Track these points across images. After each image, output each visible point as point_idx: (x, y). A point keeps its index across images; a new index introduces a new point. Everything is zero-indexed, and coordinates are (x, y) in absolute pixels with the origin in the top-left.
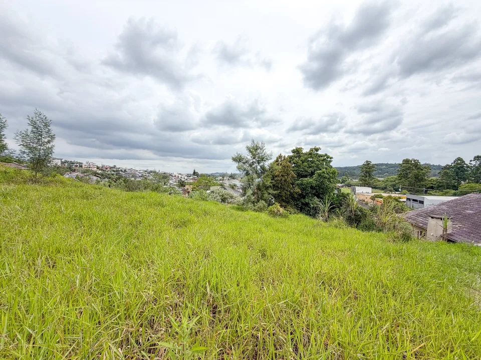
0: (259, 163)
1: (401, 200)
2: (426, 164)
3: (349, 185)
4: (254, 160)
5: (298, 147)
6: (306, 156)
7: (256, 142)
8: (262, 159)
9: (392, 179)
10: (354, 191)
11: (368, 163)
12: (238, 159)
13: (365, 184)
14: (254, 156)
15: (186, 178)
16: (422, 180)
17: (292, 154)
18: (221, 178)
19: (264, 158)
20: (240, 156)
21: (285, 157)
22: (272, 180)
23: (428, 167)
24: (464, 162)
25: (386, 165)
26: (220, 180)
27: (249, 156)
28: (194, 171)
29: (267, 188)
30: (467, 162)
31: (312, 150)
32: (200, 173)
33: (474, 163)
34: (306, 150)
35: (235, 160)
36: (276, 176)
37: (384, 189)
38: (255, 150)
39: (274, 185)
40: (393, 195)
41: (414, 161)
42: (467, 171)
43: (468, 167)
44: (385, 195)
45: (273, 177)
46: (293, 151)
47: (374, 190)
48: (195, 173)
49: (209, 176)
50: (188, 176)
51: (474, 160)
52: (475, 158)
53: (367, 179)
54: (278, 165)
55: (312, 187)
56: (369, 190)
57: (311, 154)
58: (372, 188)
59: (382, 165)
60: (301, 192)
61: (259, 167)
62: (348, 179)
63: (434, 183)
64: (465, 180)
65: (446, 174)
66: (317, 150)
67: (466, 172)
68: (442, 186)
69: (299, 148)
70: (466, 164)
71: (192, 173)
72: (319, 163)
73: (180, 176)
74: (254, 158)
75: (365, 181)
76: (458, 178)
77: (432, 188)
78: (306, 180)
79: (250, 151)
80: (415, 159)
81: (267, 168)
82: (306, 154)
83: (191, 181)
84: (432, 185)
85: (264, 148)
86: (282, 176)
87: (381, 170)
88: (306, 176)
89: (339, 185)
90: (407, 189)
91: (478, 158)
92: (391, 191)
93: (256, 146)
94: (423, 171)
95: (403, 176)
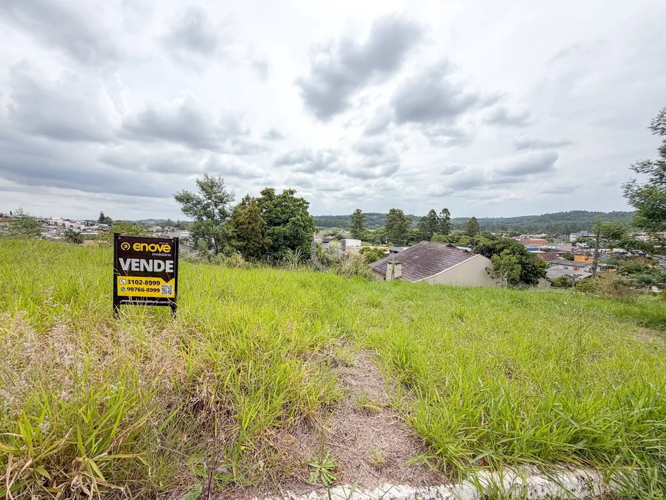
0: (216, 206)
1: (386, 253)
2: (410, 215)
3: (340, 238)
4: (210, 201)
6: (279, 200)
7: (210, 178)
8: (222, 200)
9: (381, 231)
10: (344, 244)
11: (358, 211)
12: (184, 199)
13: (356, 237)
14: (209, 196)
15: (83, 227)
16: (404, 231)
17: (261, 196)
18: (159, 228)
19: (223, 199)
20: (188, 195)
21: (253, 198)
22: (236, 228)
23: (411, 218)
25: (378, 215)
26: (157, 231)
27: (201, 196)
28: (102, 215)
29: (229, 238)
30: (438, 215)
32: (114, 219)
33: (442, 215)
35: (179, 199)
36: (241, 224)
37: (373, 242)
38: (209, 187)
39: (238, 235)
40: (379, 248)
41: (399, 211)
42: (438, 223)
43: (438, 219)
44: (372, 248)
45: (238, 225)
46: (263, 193)
47: (363, 243)
48: (102, 219)
49: (135, 224)
50: (89, 223)
51: (442, 213)
52: (443, 211)
53: (357, 230)
54: (244, 209)
55: (285, 238)
56: (359, 242)
58: (362, 240)
59: (374, 214)
60: (272, 243)
61: (217, 211)
62: (340, 231)
63: (414, 235)
64: (436, 232)
65: (423, 225)
68: (419, 238)
69: (269, 189)
71: (97, 218)
73: (67, 224)
74: (209, 198)
75: (356, 232)
76: (432, 229)
77: (413, 239)
78: (278, 229)
79: (203, 189)
80: (400, 209)
81: (229, 212)
82: (279, 197)
83: (96, 233)
84: (412, 237)
85: (224, 185)
86: (249, 223)
87: (372, 220)
88: (279, 224)
89: (330, 237)
90: (392, 241)
91: (445, 211)
92: (378, 243)
93: (212, 182)
94: (406, 223)
95: (389, 227)
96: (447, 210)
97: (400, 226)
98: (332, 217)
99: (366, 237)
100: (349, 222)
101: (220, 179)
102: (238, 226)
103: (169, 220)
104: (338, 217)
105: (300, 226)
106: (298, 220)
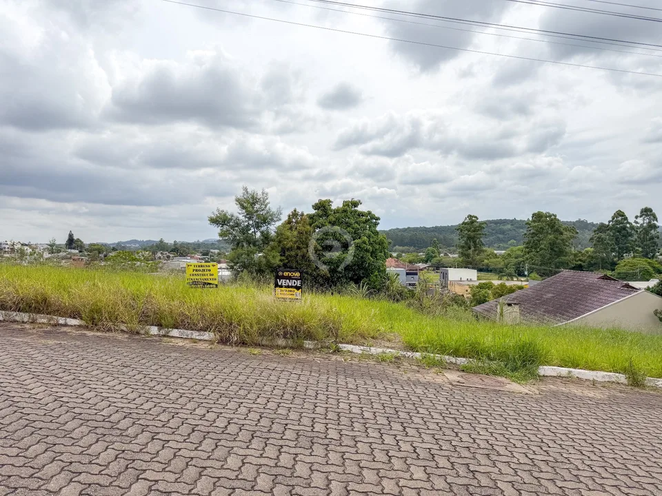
3: (438, 267)
4: (251, 222)
5: (324, 199)
6: (337, 215)
7: (249, 190)
8: (265, 220)
9: (519, 253)
10: (445, 276)
11: (472, 220)
12: (220, 220)
14: (250, 215)
16: (561, 253)
17: (313, 212)
20: (225, 215)
21: (302, 215)
22: (282, 255)
24: (626, 219)
25: (513, 222)
27: (241, 216)
30: (631, 220)
31: (346, 204)
33: (640, 220)
34: (337, 204)
35: (214, 221)
36: (288, 250)
37: (500, 272)
38: (250, 203)
40: (509, 284)
41: (550, 216)
42: (631, 235)
43: (632, 228)
46: (316, 207)
47: (482, 274)
51: (641, 217)
52: (642, 212)
53: (470, 251)
54: (291, 228)
56: (471, 275)
57: (345, 211)
58: (480, 270)
59: (505, 222)
61: (258, 234)
62: (439, 253)
63: (584, 259)
64: (628, 253)
65: (600, 240)
66: (355, 204)
67: (630, 238)
68: (595, 264)
69: (325, 201)
70: (629, 223)
72: (358, 226)
74: (250, 218)
75: (468, 256)
76: (619, 248)
79: (243, 207)
80: (551, 213)
81: (273, 234)
82: (337, 211)
84: (579, 262)
85: (267, 201)
86: (299, 248)
87: (503, 232)
89: (421, 265)
90: (538, 272)
91: (647, 212)
92: (510, 276)
93: (253, 197)
94: (564, 237)
95: (532, 246)
96: (650, 210)
97: (552, 245)
98: (425, 230)
99: (487, 265)
100: (455, 237)
101: (263, 193)
102: (284, 253)
103: (161, 241)
104: (436, 229)
105: (367, 251)
106: (364, 242)
